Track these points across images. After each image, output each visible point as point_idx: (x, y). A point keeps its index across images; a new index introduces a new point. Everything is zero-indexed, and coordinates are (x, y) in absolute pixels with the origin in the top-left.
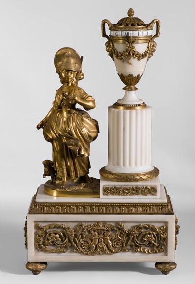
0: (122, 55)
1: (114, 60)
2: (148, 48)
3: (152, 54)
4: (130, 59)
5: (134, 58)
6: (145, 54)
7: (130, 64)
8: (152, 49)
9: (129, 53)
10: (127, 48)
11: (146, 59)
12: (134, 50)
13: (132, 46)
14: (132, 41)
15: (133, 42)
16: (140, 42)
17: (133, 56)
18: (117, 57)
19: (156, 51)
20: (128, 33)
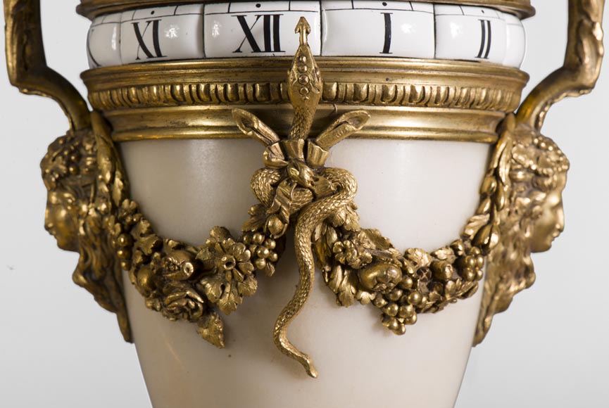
0: (203, 270)
1: (129, 336)
2: (489, 196)
3: (526, 272)
4: (292, 308)
5: (339, 299)
6: (459, 265)
7: (300, 365)
8: (529, 215)
9: (286, 244)
10: (264, 183)
11: (462, 313)
12: (338, 207)
13: (321, 171)
14: (314, 109)
15: (325, 122)
16: (406, 121)
17: (328, 284)
18: (157, 290)
19: (557, 243)
20: (272, 26)
